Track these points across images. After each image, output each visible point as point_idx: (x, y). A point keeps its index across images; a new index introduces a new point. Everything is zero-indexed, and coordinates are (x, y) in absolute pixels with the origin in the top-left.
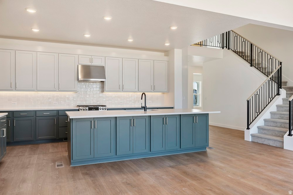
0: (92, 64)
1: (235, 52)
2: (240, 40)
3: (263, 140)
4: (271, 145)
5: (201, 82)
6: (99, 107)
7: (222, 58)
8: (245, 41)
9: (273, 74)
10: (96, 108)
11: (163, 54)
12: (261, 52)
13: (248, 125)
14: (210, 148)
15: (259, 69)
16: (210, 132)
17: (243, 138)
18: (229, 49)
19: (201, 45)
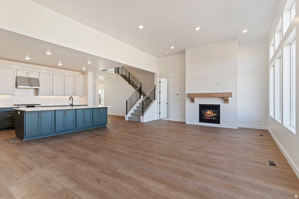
0: (29, 76)
1: (122, 75)
2: (124, 70)
3: (133, 119)
4: (136, 121)
5: (103, 90)
6: (35, 106)
7: (115, 78)
8: (126, 71)
9: (139, 88)
10: (33, 106)
11: (81, 73)
12: (133, 77)
13: (127, 113)
14: (108, 125)
15: (132, 85)
16: (108, 118)
17: (125, 119)
18: (119, 74)
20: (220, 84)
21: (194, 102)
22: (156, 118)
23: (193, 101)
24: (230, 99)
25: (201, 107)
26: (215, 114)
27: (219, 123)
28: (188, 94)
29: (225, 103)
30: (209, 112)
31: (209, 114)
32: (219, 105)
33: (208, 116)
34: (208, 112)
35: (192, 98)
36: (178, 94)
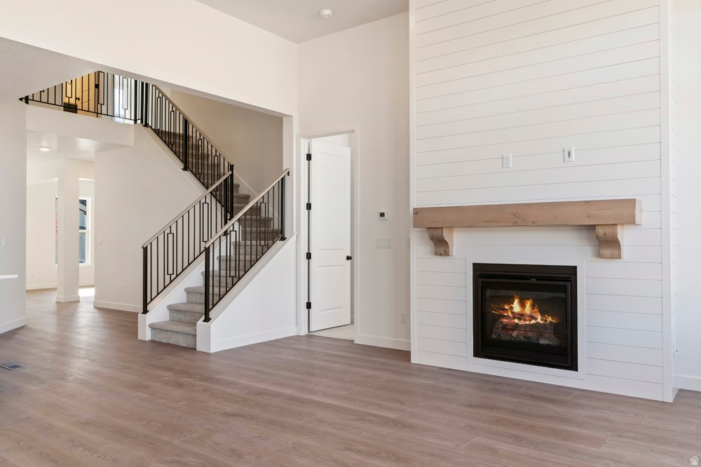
1: (158, 132)
2: (167, 108)
5: (90, 198)
7: (132, 145)
8: (175, 110)
12: (202, 140)
13: (145, 304)
15: (198, 176)
18: (146, 125)
19: (97, 113)
20: (573, 154)
21: (446, 254)
22: (292, 328)
23: (440, 245)
24: (625, 235)
25: (481, 276)
26: (550, 319)
27: (572, 364)
28: (417, 212)
29: (600, 256)
30: (523, 305)
31: (521, 316)
32: (573, 270)
33: (516, 321)
34: (516, 307)
35: (437, 233)
36: (382, 215)
